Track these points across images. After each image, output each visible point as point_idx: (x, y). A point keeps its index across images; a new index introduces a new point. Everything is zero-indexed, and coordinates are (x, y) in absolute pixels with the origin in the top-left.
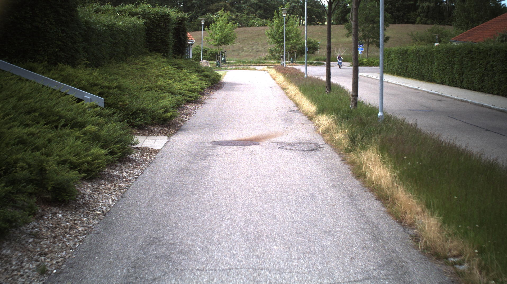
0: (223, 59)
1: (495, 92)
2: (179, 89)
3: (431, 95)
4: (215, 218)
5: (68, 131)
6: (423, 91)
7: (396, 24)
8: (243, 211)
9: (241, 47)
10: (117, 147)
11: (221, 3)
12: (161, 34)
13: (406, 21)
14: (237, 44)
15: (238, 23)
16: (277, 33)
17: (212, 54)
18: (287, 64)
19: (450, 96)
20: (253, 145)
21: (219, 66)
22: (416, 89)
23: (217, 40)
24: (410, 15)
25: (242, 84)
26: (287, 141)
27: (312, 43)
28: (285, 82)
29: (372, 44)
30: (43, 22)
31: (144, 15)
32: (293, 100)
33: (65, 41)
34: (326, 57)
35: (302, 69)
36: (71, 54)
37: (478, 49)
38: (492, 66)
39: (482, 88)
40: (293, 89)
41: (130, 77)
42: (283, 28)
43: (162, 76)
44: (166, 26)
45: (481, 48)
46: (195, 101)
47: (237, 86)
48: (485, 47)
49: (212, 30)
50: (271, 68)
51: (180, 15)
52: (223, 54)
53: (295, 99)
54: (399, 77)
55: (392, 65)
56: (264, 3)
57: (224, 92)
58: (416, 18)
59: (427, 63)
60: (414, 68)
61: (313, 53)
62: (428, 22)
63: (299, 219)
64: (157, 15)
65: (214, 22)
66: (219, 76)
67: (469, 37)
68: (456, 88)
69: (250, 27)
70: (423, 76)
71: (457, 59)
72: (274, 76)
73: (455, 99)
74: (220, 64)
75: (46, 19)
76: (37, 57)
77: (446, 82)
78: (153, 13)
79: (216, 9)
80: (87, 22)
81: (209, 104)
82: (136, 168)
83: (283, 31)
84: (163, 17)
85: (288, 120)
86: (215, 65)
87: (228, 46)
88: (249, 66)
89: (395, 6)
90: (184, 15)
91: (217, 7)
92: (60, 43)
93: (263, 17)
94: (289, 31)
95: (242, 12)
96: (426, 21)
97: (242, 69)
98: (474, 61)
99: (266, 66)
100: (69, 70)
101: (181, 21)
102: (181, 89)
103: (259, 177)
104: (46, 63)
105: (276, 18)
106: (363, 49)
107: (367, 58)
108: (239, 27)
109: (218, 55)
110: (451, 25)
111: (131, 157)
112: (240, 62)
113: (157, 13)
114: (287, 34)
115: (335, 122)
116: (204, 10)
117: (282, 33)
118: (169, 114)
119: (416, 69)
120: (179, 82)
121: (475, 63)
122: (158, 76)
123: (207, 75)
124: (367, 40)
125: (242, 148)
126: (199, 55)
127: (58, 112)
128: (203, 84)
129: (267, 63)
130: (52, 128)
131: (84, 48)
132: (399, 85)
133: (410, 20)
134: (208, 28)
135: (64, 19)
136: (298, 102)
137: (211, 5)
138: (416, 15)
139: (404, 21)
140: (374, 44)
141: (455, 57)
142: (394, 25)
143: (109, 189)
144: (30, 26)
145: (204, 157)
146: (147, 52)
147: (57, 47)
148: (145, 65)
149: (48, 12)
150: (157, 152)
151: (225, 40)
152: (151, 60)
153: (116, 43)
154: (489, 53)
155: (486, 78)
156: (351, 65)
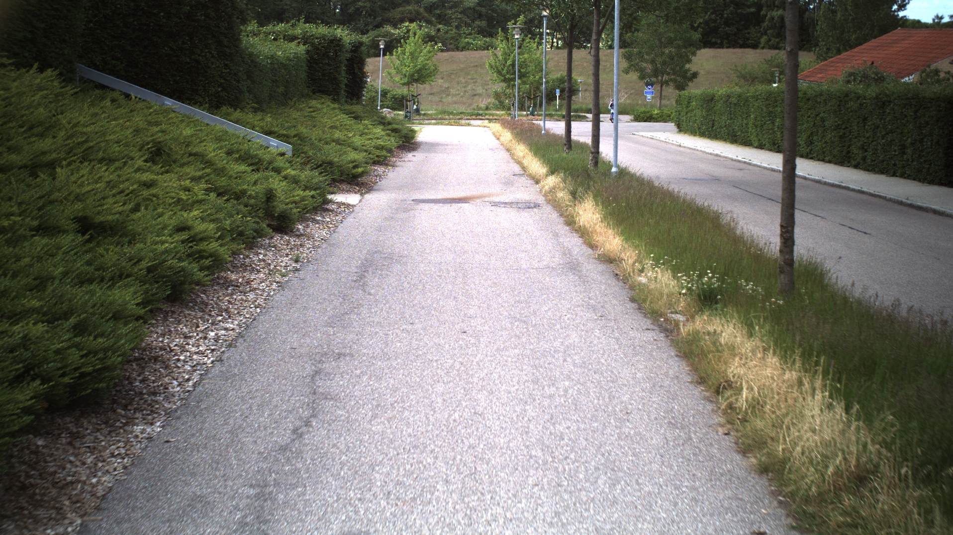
0: (415, 107)
1: (827, 159)
2: (363, 145)
3: (734, 163)
4: (426, 243)
5: (270, 174)
6: (726, 158)
7: (723, 48)
8: (451, 241)
9: (446, 88)
10: (317, 194)
11: (410, 8)
12: (330, 68)
13: (741, 42)
14: (439, 82)
15: (440, 45)
16: (504, 65)
17: (396, 99)
19: (759, 164)
20: (462, 203)
21: (410, 119)
22: (717, 155)
23: (405, 75)
24: (749, 33)
25: (447, 145)
26: (502, 201)
28: (513, 142)
29: (668, 84)
30: (203, 54)
31: (306, 40)
32: (519, 163)
33: (228, 79)
34: (591, 106)
36: (234, 94)
38: (823, 120)
39: (810, 153)
40: (521, 150)
42: (514, 56)
43: (337, 128)
44: (337, 56)
46: (381, 161)
47: (440, 147)
49: (398, 59)
50: (496, 122)
52: (414, 98)
53: (523, 161)
55: (693, 119)
56: (488, 7)
57: (421, 154)
58: (759, 39)
59: (741, 116)
60: (723, 124)
62: (781, 45)
63: (501, 245)
64: (324, 39)
65: (401, 47)
66: (414, 132)
69: (462, 51)
70: (736, 136)
72: (498, 134)
74: (410, 116)
75: (207, 51)
76: (197, 97)
77: (765, 145)
78: (319, 36)
79: (400, 18)
80: (251, 55)
81: (402, 167)
82: (337, 216)
83: (514, 61)
84: (332, 43)
85: (508, 183)
86: (403, 117)
87: (424, 86)
88: (459, 119)
89: (722, 15)
91: (403, 14)
92: (222, 81)
93: (485, 33)
94: (524, 62)
95: (447, 23)
96: (778, 43)
99: (487, 119)
100: (237, 114)
101: (356, 47)
102: (365, 146)
103: (467, 223)
105: (502, 41)
106: (653, 93)
107: (660, 108)
108: (442, 51)
109: (407, 101)
111: (328, 207)
112: (444, 112)
113: (323, 37)
114: (521, 67)
115: (562, 181)
116: (379, 19)
117: (513, 65)
118: (360, 170)
119: (725, 126)
120: (360, 136)
122: (332, 127)
123: (395, 129)
124: (660, 78)
125: (449, 205)
126: (373, 100)
127: (257, 155)
128: (392, 142)
129: (490, 115)
130: (253, 170)
131: (247, 87)
132: (695, 149)
133: (750, 41)
134: (391, 54)
135: (228, 50)
136: (526, 165)
137: (392, 10)
138: (760, 32)
139: (739, 43)
140: (671, 84)
141: (777, 106)
142: (719, 50)
143: (319, 228)
144: (188, 60)
145: (406, 210)
146: (311, 94)
147: (219, 86)
148: (313, 112)
149: (210, 42)
150: (353, 206)
151: (419, 76)
152: (319, 106)
153: (276, 81)
154: (819, 100)
155: (815, 138)
156: (632, 121)
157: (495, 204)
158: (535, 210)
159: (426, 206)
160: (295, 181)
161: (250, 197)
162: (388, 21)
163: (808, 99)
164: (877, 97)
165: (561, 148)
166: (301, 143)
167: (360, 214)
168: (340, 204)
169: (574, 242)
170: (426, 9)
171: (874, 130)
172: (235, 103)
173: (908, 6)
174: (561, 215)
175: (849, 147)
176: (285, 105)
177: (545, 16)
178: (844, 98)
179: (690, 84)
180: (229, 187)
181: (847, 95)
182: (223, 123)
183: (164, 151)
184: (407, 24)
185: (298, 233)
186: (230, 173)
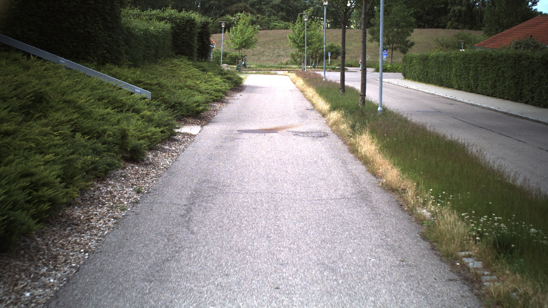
0: (243, 63)
1: (506, 97)
2: (206, 89)
3: (445, 99)
4: (245, 172)
5: (130, 114)
6: (439, 96)
8: (264, 169)
9: (262, 52)
10: (166, 129)
11: (241, 4)
12: (187, 38)
13: (436, 25)
14: (258, 48)
15: (259, 26)
16: (298, 37)
17: (232, 58)
18: (308, 69)
19: (462, 100)
20: (273, 132)
21: (240, 70)
22: (433, 94)
23: (237, 44)
24: (440, 20)
25: (262, 88)
26: (301, 131)
27: (335, 47)
28: (305, 86)
29: (396, 50)
30: (93, 27)
31: (171, 19)
32: (310, 101)
33: (111, 44)
35: (322, 73)
36: (115, 55)
37: (491, 55)
38: (503, 72)
39: (494, 93)
40: (311, 92)
41: (163, 77)
42: (305, 32)
43: (189, 77)
44: (191, 30)
45: (494, 54)
46: (220, 100)
47: (258, 89)
48: (497, 54)
49: (233, 34)
50: (292, 72)
51: (204, 19)
52: (243, 57)
53: (312, 100)
54: (420, 83)
55: (414, 71)
56: (287, 4)
57: (246, 94)
58: (446, 23)
59: (446, 69)
60: (434, 74)
61: (336, 58)
62: (459, 27)
63: (304, 173)
64: (183, 20)
65: (235, 26)
66: (241, 79)
67: (492, 43)
68: (472, 94)
69: (272, 30)
70: (442, 82)
71: (472, 65)
72: (294, 80)
73: (466, 103)
74: (240, 68)
75: (96, 25)
76: (88, 58)
77: (462, 88)
78: (180, 17)
79: (236, 10)
80: (128, 28)
81: (233, 103)
82: (181, 145)
83: (304, 35)
84: (189, 22)
85: (303, 116)
86: (235, 69)
87: (249, 50)
88: (270, 70)
89: (425, 9)
90: (208, 19)
91: (237, 8)
92: (107, 46)
93: (285, 20)
94: (310, 36)
95: (263, 14)
96: (458, 25)
97: (263, 74)
98: (487, 67)
99: (287, 70)
100: (116, 69)
101: (205, 25)
102: (208, 89)
103: (276, 151)
104: (96, 63)
105: (298, 22)
106: (387, 55)
107: (391, 64)
108: (260, 30)
109: (238, 59)
110: (480, 30)
111: (175, 138)
112: (261, 66)
113: (183, 18)
114: (308, 39)
115: (343, 117)
116: (223, 11)
117: (304, 38)
118: (201, 108)
119: (436, 75)
120: (205, 83)
121: (489, 69)
122: (186, 77)
123: (229, 78)
124: (391, 46)
125: (264, 134)
126: (218, 59)
127: (121, 100)
128: (226, 86)
129: (289, 68)
130: (118, 112)
131: (126, 50)
132: (417, 90)
133: (441, 25)
134: (229, 31)
135: (111, 25)
136: (314, 102)
137: (230, 6)
138: (447, 19)
139: (434, 26)
140: (398, 49)
141: (471, 63)
142: (423, 30)
143: (165, 156)
144: (82, 31)
145: (233, 139)
146: (174, 55)
147: (104, 50)
148: (174, 67)
149: (98, 19)
150: (194, 136)
151: (246, 44)
152: (178, 63)
153: (149, 47)
154: (500, 60)
155: (498, 84)
156: (374, 71)
157: (296, 134)
158: (325, 138)
159: (246, 136)
160: (150, 120)
161: (109, 136)
162: (228, 12)
163: (493, 59)
164: (542, 58)
165: (337, 91)
166: (160, 89)
167: (198, 143)
168: (185, 134)
169: (359, 168)
170: (250, 5)
171: (540, 79)
172: (117, 62)
173: (538, 3)
174: (345, 143)
175: (521, 90)
176: (155, 62)
177: (325, 5)
178: (518, 59)
179: (409, 49)
180: (92, 128)
181: (520, 57)
182: (101, 76)
183: (45, 99)
184: (239, 14)
185: (147, 162)
186: (95, 116)
